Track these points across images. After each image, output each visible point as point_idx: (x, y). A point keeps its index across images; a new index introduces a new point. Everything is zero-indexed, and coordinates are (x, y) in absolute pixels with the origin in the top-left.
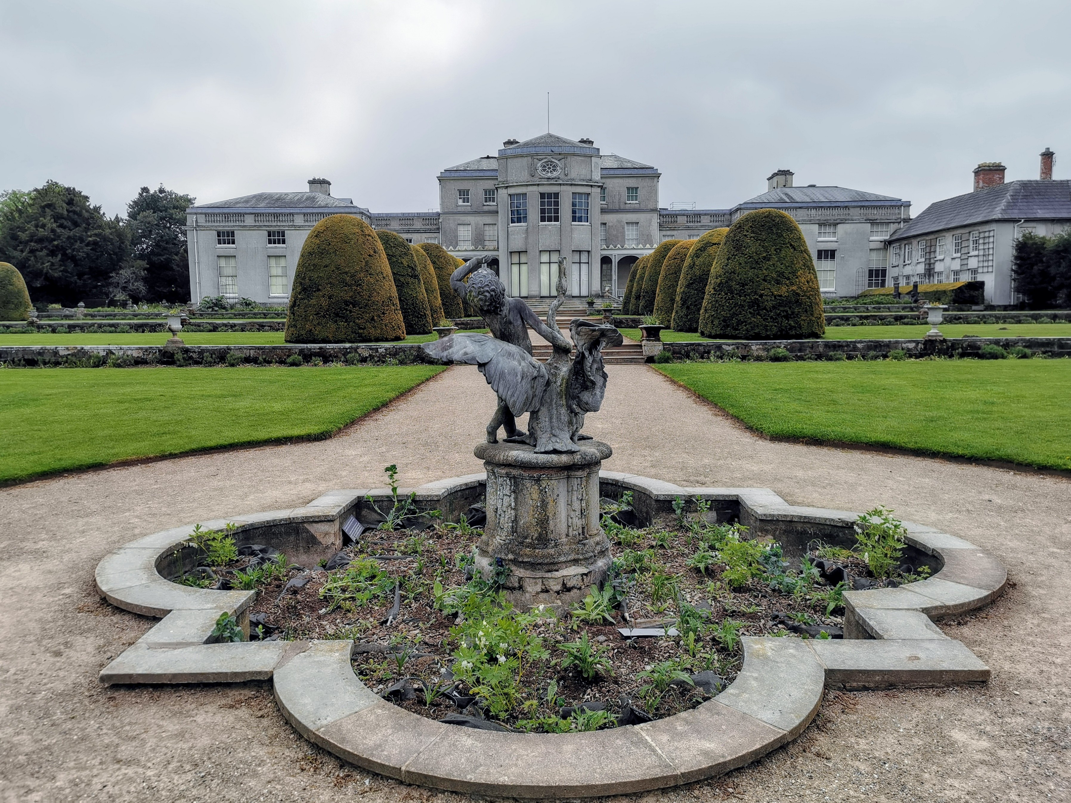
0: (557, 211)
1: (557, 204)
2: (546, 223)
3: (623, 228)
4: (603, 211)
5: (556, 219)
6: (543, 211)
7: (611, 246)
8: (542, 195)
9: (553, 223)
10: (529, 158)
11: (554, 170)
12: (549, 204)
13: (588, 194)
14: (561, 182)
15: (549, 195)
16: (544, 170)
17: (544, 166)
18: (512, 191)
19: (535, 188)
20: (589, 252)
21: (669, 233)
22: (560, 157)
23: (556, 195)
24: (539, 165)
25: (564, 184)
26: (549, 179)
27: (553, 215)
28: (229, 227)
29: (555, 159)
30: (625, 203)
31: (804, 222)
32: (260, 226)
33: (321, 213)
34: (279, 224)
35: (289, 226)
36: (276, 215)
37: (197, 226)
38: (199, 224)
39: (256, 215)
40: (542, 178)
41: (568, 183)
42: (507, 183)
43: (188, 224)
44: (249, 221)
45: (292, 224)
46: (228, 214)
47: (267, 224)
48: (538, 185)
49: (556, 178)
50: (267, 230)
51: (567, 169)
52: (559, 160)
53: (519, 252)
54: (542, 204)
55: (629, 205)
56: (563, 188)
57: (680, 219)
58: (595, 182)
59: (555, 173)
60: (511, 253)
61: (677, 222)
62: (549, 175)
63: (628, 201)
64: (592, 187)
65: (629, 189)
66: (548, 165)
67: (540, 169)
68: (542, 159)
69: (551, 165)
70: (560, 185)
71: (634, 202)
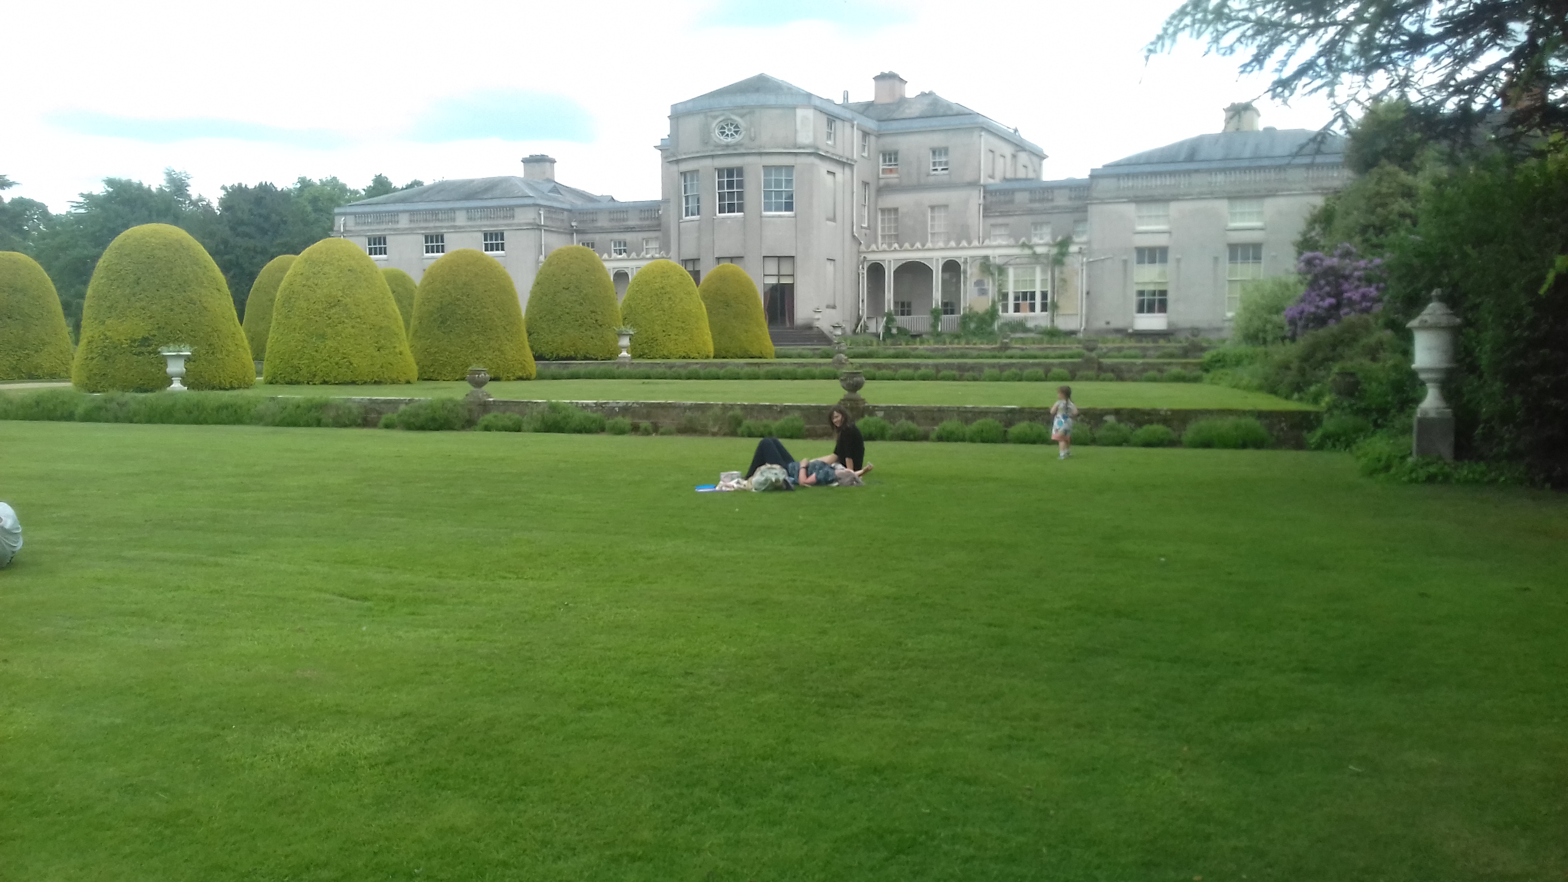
0: (741, 196)
1: (741, 184)
2: (726, 214)
3: (925, 215)
5: (741, 209)
6: (722, 196)
8: (720, 171)
9: (736, 214)
10: (702, 116)
11: (737, 132)
12: (730, 185)
13: (792, 168)
14: (744, 151)
15: (730, 172)
16: (723, 133)
17: (723, 128)
18: (683, 167)
19: (708, 162)
20: (793, 258)
21: (1000, 220)
22: (744, 111)
23: (740, 171)
24: (714, 125)
25: (750, 154)
26: (727, 146)
27: (736, 202)
28: (378, 230)
29: (737, 115)
30: (928, 175)
31: (1201, 197)
32: (415, 229)
33: (487, 208)
34: (438, 224)
35: (447, 228)
36: (434, 212)
37: (345, 231)
38: (347, 228)
39: (412, 213)
40: (717, 146)
41: (753, 151)
42: (674, 156)
43: (335, 228)
44: (404, 222)
45: (452, 224)
46: (379, 212)
47: (423, 225)
48: (713, 157)
49: (739, 144)
50: (423, 234)
51: (752, 130)
52: (742, 116)
53: (693, 261)
54: (721, 185)
55: (935, 177)
56: (749, 159)
57: (1019, 197)
58: (800, 148)
59: (737, 137)
60: (684, 261)
61: (1013, 202)
62: (729, 140)
63: (932, 170)
64: (796, 156)
65: (935, 151)
66: (727, 125)
67: (716, 131)
68: (718, 116)
69: (732, 125)
70: (745, 155)
71: (944, 172)
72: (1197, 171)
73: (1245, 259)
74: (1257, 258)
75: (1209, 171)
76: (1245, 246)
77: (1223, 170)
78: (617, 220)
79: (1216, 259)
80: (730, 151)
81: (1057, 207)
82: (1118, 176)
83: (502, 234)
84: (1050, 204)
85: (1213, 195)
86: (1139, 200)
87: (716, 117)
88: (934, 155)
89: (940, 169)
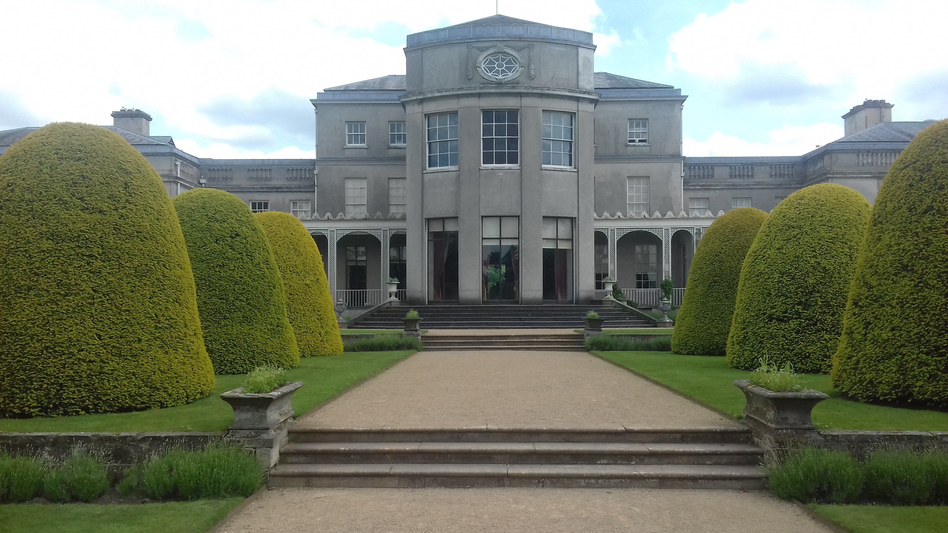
0: (513, 143)
1: (513, 130)
2: (494, 165)
3: (624, 186)
5: (513, 159)
6: (488, 144)
7: (607, 214)
8: (487, 114)
9: (507, 165)
10: (463, 49)
11: (509, 69)
12: (500, 131)
13: (572, 115)
14: (523, 91)
15: (500, 114)
16: (491, 69)
17: (491, 62)
18: (431, 107)
19: (473, 102)
20: (572, 220)
21: (700, 194)
22: (521, 44)
24: (481, 58)
25: (527, 95)
26: (500, 84)
27: (507, 151)
29: (513, 48)
30: (627, 146)
40: (487, 83)
41: (535, 91)
42: (421, 93)
48: (479, 95)
49: (514, 83)
51: (532, 66)
52: (519, 50)
53: (443, 219)
54: (487, 130)
55: (633, 148)
56: (527, 101)
57: (718, 172)
58: (585, 93)
59: (510, 74)
60: (429, 220)
61: (713, 176)
62: (500, 77)
63: (630, 141)
64: (578, 101)
65: (635, 121)
66: (497, 60)
67: (483, 66)
68: (487, 48)
69: (503, 60)
70: (520, 95)
71: (642, 144)
78: (258, 179)
81: (759, 183)
82: (858, 152)
84: (750, 181)
87: (482, 50)
88: (631, 126)
89: (637, 140)
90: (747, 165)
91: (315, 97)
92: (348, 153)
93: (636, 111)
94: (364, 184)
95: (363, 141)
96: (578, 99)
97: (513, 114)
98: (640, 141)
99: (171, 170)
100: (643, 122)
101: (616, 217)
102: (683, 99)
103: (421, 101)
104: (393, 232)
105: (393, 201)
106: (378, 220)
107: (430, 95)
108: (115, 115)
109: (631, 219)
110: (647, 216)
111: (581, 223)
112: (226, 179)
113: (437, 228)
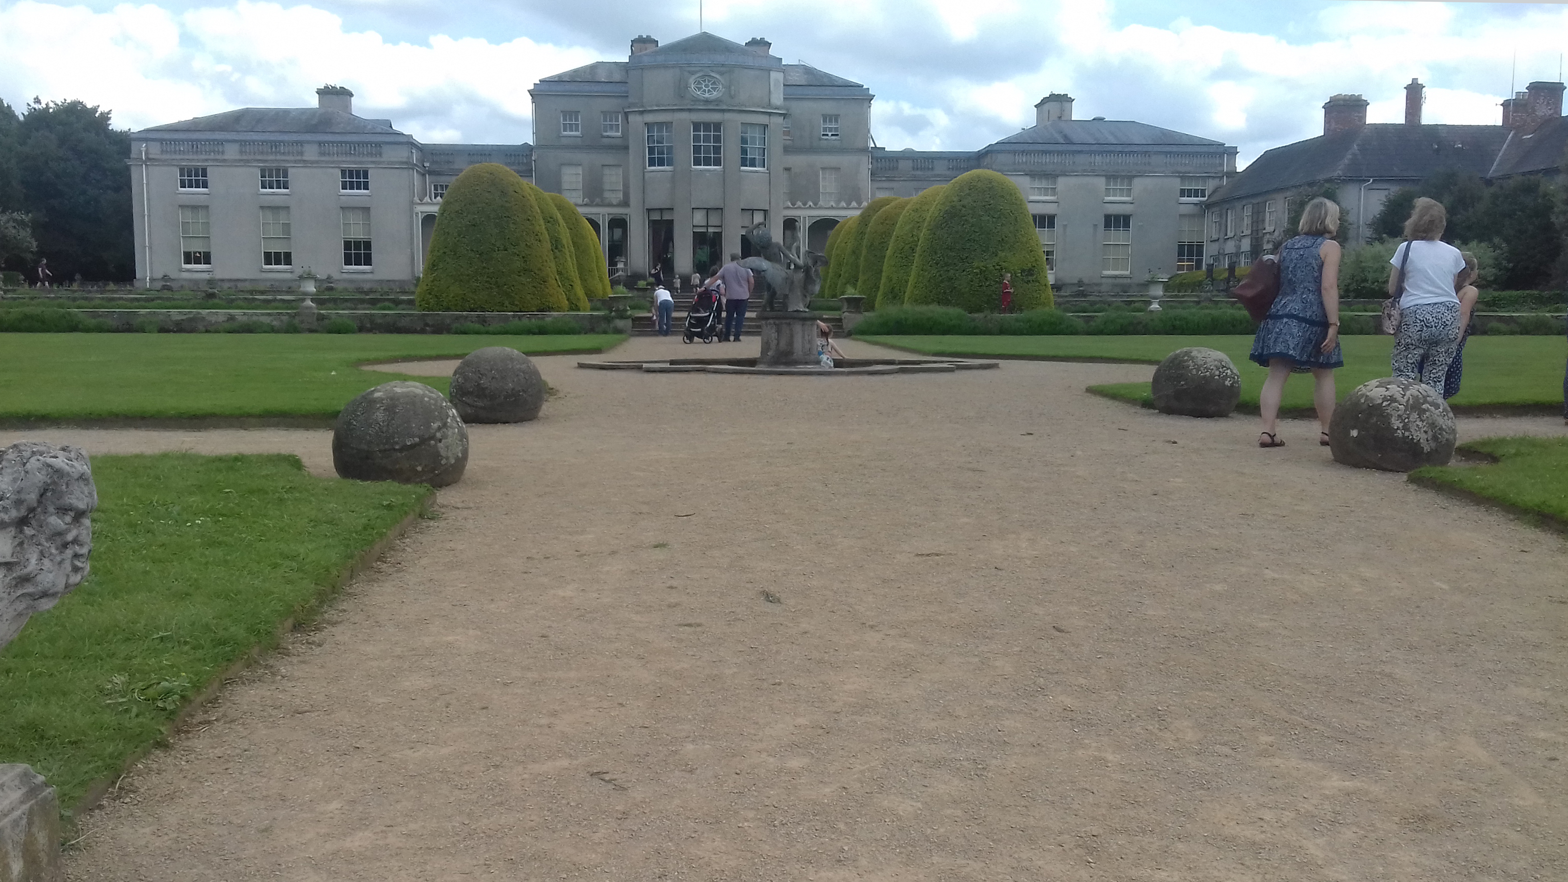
0: (717, 150)
1: (717, 139)
2: (702, 167)
3: (818, 176)
4: (787, 150)
5: (717, 162)
6: (697, 149)
7: (799, 204)
8: (697, 126)
9: (712, 167)
10: (677, 70)
11: (714, 89)
12: (707, 139)
13: (765, 126)
14: (725, 107)
15: (707, 126)
16: (699, 89)
17: (699, 82)
18: (650, 118)
19: (684, 116)
20: (765, 211)
21: (885, 184)
22: (724, 68)
24: (691, 79)
25: (729, 111)
26: (707, 101)
27: (712, 155)
28: (198, 161)
29: (717, 71)
30: (820, 139)
31: (1084, 173)
32: (248, 161)
33: (346, 143)
34: (279, 157)
35: (295, 162)
36: (275, 144)
37: (148, 159)
38: (151, 156)
39: (243, 143)
40: (696, 100)
41: (735, 108)
42: (643, 106)
43: (133, 155)
44: (232, 152)
45: (299, 158)
46: (197, 141)
47: (259, 157)
48: (690, 110)
49: (718, 101)
50: (259, 167)
51: (733, 88)
52: (721, 74)
53: (661, 210)
54: (696, 138)
55: (825, 142)
56: (728, 116)
57: (902, 164)
58: (776, 109)
59: (715, 93)
60: (649, 210)
61: (897, 168)
62: (707, 95)
63: (823, 135)
64: (770, 116)
65: (826, 118)
66: (704, 81)
67: (693, 86)
68: (696, 72)
69: (709, 81)
70: (723, 111)
71: (834, 137)
72: (1080, 152)
73: (1117, 226)
74: (1127, 225)
75: (1090, 153)
76: (1117, 217)
77: (1101, 153)
79: (1095, 226)
80: (710, 106)
81: (938, 176)
82: (1015, 152)
83: (366, 175)
84: (930, 173)
85: (1094, 173)
86: (1032, 175)
87: (692, 73)
88: (825, 121)
89: (830, 134)
90: (928, 159)
91: (532, 87)
92: (564, 141)
93: (829, 107)
94: (580, 170)
95: (577, 130)
96: (770, 114)
97: (717, 126)
98: (832, 135)
99: (408, 158)
100: (836, 118)
101: (808, 206)
102: (871, 98)
103: (642, 113)
104: (611, 217)
105: (607, 187)
106: (598, 205)
107: (649, 109)
108: (320, 92)
109: (821, 208)
110: (834, 205)
111: (772, 214)
112: (449, 162)
113: (656, 217)
